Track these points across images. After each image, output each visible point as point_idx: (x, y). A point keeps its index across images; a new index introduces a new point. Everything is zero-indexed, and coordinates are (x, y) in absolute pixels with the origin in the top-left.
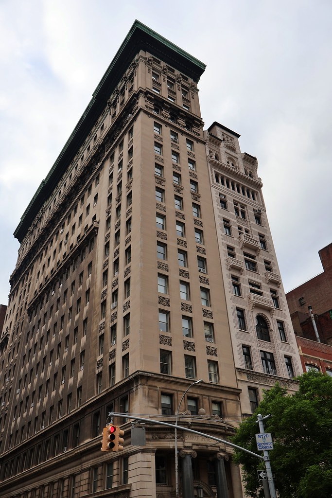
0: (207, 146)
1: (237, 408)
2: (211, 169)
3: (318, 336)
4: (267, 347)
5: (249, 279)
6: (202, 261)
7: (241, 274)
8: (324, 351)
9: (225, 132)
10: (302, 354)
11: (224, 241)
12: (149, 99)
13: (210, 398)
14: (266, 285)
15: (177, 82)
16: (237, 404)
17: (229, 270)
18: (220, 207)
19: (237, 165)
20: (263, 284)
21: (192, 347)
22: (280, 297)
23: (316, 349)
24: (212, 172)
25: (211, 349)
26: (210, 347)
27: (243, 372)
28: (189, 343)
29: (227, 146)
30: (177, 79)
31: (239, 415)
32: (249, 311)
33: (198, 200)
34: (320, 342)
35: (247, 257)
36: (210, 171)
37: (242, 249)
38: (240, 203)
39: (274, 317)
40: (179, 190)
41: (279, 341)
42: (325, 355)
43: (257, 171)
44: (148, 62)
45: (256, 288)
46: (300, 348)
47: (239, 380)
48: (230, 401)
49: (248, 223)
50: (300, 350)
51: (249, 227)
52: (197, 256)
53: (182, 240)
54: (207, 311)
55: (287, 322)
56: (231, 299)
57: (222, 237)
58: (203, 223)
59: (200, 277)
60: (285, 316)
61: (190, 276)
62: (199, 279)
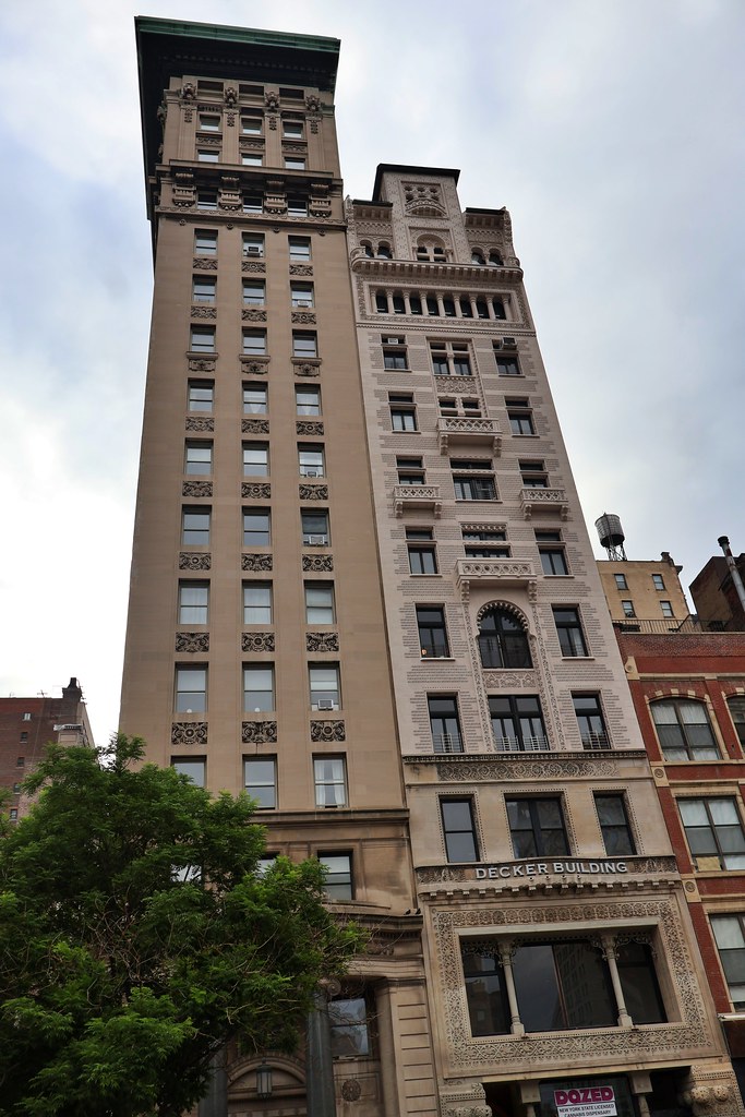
0: (349, 233)
1: (399, 857)
2: (360, 286)
4: (513, 683)
5: (463, 524)
6: (315, 516)
7: (438, 517)
8: (723, 652)
9: (412, 178)
10: (636, 676)
11: (389, 451)
12: (183, 182)
13: (313, 846)
14: (525, 524)
15: (269, 111)
16: (400, 847)
17: (399, 517)
18: (381, 371)
19: (447, 248)
20: (512, 525)
21: (268, 734)
22: (569, 545)
23: (693, 652)
24: (361, 291)
25: (326, 724)
26: (322, 722)
27: (426, 764)
28: (258, 724)
29: (414, 212)
30: (268, 105)
31: (405, 874)
32: (457, 605)
33: (312, 372)
35: (460, 471)
36: (355, 290)
37: (444, 453)
38: (452, 340)
39: (540, 599)
40: (255, 367)
41: (557, 660)
42: (724, 662)
43: (511, 240)
44: (184, 97)
45: (485, 542)
46: (632, 661)
47: (410, 786)
48: (378, 843)
49: (476, 380)
50: (630, 668)
51: (478, 391)
52: (302, 508)
53: (255, 484)
54: (322, 635)
55: (587, 605)
56: (399, 588)
57: (383, 442)
58: (325, 425)
59: (305, 559)
60: (584, 590)
61: (274, 564)
62: (302, 564)
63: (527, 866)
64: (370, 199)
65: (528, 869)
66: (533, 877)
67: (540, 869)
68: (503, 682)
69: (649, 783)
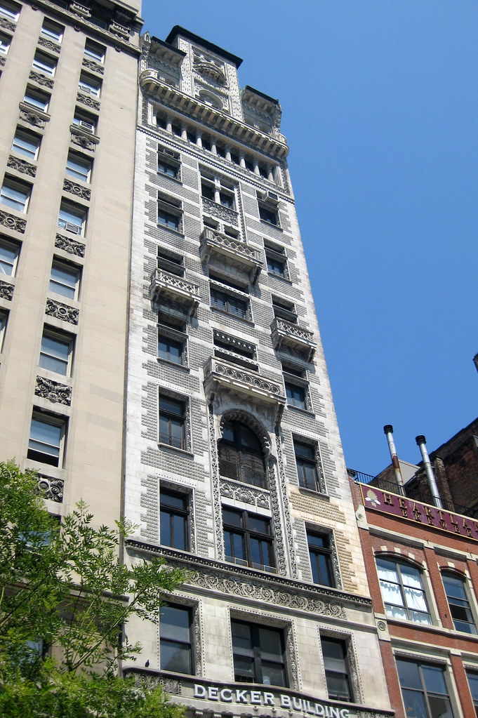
3: (435, 492)
5: (215, 331)
9: (201, 48)
10: (365, 524)
14: (273, 352)
20: (262, 349)
22: (312, 385)
25: (44, 479)
32: (201, 403)
34: (439, 507)
35: (218, 283)
36: (140, 101)
37: (204, 263)
38: (219, 175)
39: (283, 424)
41: (293, 489)
45: (235, 355)
46: (362, 510)
49: (239, 216)
50: (360, 516)
51: (240, 225)
52: (54, 255)
53: (11, 216)
54: (55, 383)
55: (325, 445)
56: (144, 366)
57: (147, 229)
58: (92, 192)
59: (49, 303)
60: (321, 430)
61: (15, 295)
62: (45, 307)
63: (253, 692)
64: (164, 40)
65: (253, 696)
66: (258, 707)
67: (266, 698)
68: (237, 495)
69: (372, 636)
